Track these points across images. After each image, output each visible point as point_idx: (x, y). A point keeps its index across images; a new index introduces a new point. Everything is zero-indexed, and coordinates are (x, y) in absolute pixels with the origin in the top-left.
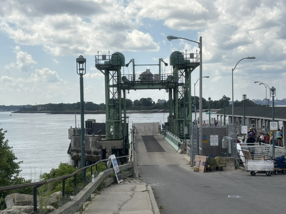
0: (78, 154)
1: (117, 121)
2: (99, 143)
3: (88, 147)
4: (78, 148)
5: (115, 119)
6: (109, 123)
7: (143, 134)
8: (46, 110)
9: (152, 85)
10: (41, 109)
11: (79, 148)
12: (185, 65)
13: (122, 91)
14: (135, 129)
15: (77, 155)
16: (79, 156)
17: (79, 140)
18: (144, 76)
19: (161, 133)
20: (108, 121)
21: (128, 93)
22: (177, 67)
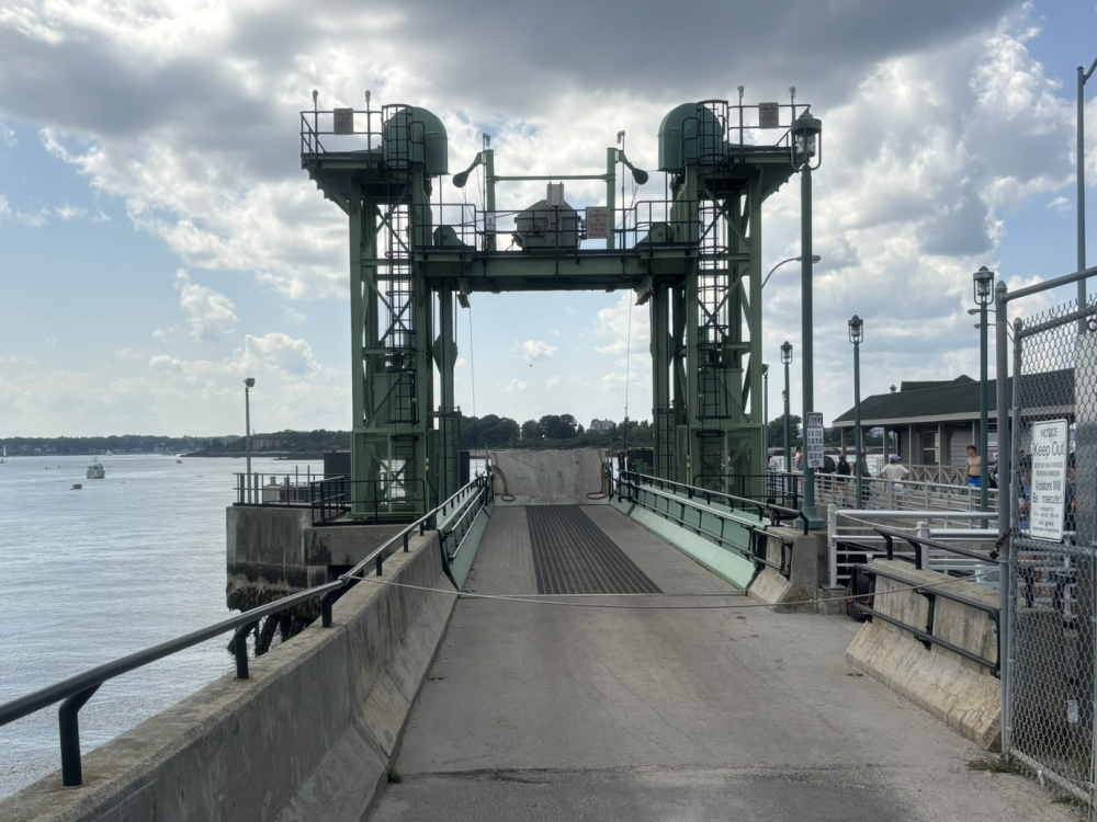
0: (253, 584)
1: (406, 429)
2: (315, 534)
3: (292, 553)
4: (254, 559)
5: (395, 422)
6: (369, 440)
7: (532, 497)
8: (275, 449)
9: (573, 262)
10: (262, 445)
11: (259, 557)
12: (736, 161)
13: (435, 297)
14: (497, 476)
15: (248, 588)
16: (256, 593)
17: (259, 526)
18: (539, 223)
19: (611, 497)
20: (363, 430)
21: (465, 304)
22: (694, 176)
